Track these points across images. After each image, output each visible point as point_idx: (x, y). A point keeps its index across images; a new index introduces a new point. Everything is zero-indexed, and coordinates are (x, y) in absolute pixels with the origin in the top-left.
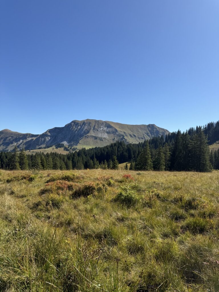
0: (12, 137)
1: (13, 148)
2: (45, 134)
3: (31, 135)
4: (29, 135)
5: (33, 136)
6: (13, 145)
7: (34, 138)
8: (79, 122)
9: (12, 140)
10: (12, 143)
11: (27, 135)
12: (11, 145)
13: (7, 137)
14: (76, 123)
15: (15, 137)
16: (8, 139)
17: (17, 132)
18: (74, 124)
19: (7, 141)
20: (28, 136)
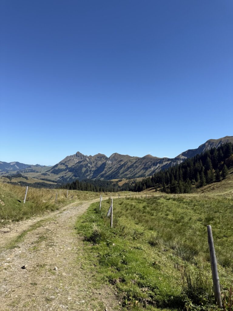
0: (151, 162)
1: (150, 172)
2: (177, 158)
3: (167, 159)
4: (165, 159)
5: (169, 160)
6: (151, 169)
7: (169, 162)
8: (215, 142)
9: (150, 165)
10: (150, 168)
11: (163, 159)
12: (149, 170)
13: (147, 163)
14: (210, 143)
15: (153, 162)
16: (148, 164)
17: (156, 157)
18: (208, 144)
19: (146, 166)
20: (164, 161)
